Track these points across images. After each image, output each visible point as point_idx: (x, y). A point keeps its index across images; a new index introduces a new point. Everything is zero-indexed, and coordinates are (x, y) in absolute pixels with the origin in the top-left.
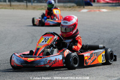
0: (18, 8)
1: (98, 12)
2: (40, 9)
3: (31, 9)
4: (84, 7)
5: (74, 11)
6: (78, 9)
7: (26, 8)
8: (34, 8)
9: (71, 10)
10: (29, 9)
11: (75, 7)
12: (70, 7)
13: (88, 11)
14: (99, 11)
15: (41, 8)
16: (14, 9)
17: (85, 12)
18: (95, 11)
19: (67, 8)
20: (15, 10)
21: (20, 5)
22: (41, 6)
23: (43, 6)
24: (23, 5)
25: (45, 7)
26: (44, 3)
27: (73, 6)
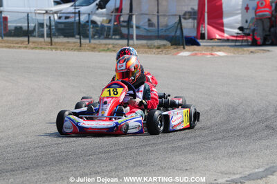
0: (65, 47)
1: (209, 56)
2: (104, 50)
3: (89, 50)
4: (184, 48)
5: (166, 54)
6: (172, 50)
7: (79, 48)
8: (93, 49)
9: (161, 53)
10: (85, 50)
11: (168, 48)
12: (159, 48)
13: (192, 55)
14: (212, 54)
15: (106, 49)
16: (56, 49)
17: (185, 56)
18: (204, 54)
20: (58, 52)
21: (68, 42)
22: (106, 44)
23: (109, 44)
24: (74, 43)
25: (113, 47)
26: (112, 39)
27: (164, 45)
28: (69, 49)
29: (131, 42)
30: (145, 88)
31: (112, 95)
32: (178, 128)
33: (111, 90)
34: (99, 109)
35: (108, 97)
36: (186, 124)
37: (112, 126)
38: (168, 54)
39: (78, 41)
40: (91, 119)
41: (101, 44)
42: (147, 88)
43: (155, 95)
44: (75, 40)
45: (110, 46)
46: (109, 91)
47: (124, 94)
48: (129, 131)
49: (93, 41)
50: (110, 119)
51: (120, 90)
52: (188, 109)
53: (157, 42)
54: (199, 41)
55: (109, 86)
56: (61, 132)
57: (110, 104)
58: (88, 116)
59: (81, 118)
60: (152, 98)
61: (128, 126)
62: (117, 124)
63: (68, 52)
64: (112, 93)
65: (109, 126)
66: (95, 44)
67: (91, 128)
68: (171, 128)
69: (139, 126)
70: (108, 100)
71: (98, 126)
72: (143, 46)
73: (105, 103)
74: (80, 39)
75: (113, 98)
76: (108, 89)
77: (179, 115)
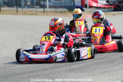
0: (8, 13)
2: (30, 14)
3: (22, 14)
5: (65, 16)
6: (69, 14)
7: (16, 13)
8: (25, 14)
9: (63, 16)
10: (20, 14)
11: (67, 13)
12: (61, 13)
15: (32, 13)
16: (3, 14)
18: (87, 16)
19: (58, 13)
20: (5, 15)
21: (10, 10)
22: (32, 11)
23: (33, 11)
24: (13, 10)
25: (36, 12)
26: (35, 8)
27: (64, 11)
28: (11, 14)
29: (46, 10)
30: (66, 35)
31: (47, 40)
32: (85, 58)
33: (47, 37)
34: (40, 48)
35: (45, 41)
36: (89, 56)
37: (47, 57)
38: (67, 16)
39: (16, 9)
40: (35, 54)
41: (29, 11)
42: (67, 35)
43: (72, 39)
44: (14, 9)
45: (34, 12)
46: (46, 37)
47: (54, 39)
48: (57, 60)
49: (24, 9)
50: (46, 54)
51: (51, 37)
52: (90, 47)
53: (60, 10)
54: (84, 9)
55: (45, 35)
56: (19, 61)
57: (46, 45)
58: (33, 52)
59: (30, 53)
60: (70, 41)
61: (56, 57)
62: (50, 56)
63: (10, 16)
64: (47, 38)
65: (46, 58)
66: (25, 11)
67: (35, 59)
68: (81, 58)
69: (63, 57)
70: (45, 43)
71: (40, 58)
72: (52, 12)
73: (43, 44)
74: (17, 8)
75: (47, 41)
76: (45, 37)
77: (86, 51)
